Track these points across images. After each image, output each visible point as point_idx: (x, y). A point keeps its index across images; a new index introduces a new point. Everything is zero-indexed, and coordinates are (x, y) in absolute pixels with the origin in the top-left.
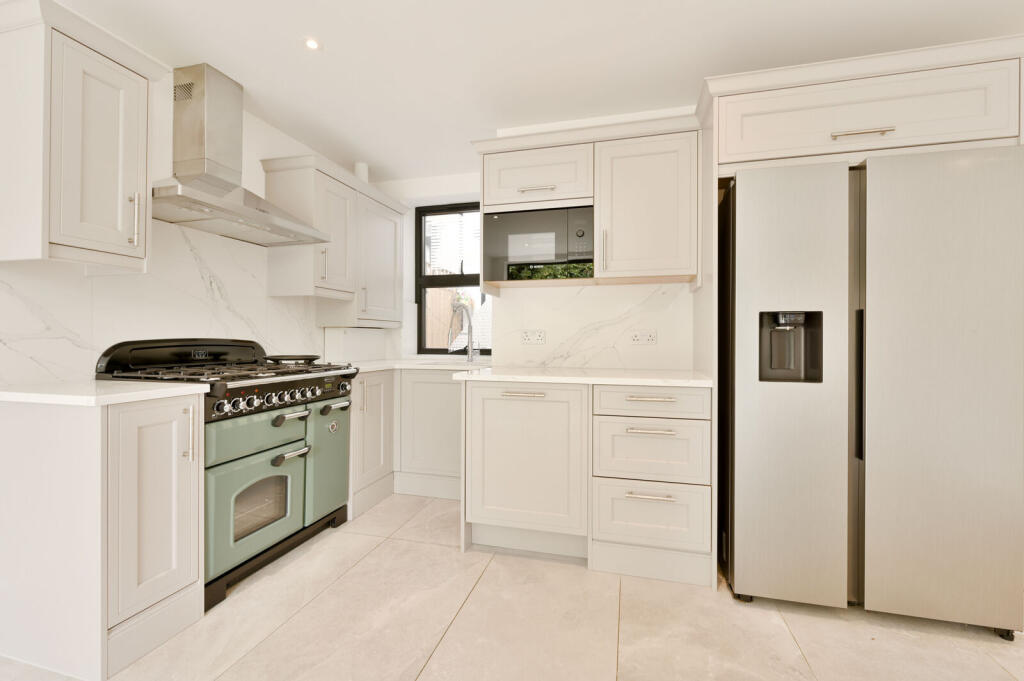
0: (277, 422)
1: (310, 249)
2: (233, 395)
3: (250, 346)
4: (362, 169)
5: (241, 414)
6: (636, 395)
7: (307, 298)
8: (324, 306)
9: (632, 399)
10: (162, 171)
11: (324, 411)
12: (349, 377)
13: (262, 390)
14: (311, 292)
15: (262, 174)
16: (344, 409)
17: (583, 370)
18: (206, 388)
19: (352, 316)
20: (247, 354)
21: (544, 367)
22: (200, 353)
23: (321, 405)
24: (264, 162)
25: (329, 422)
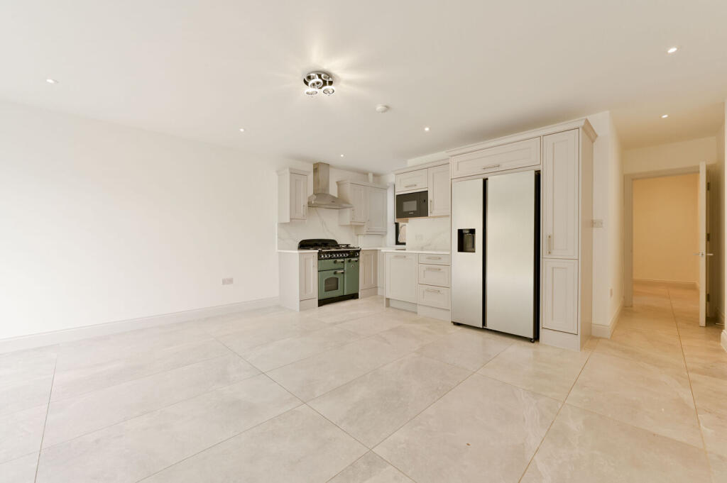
0: (335, 262)
1: (348, 210)
2: (324, 253)
3: (334, 242)
4: (371, 176)
5: (326, 259)
6: (430, 257)
7: (347, 226)
8: (356, 228)
9: (429, 258)
10: (311, 192)
11: (350, 261)
12: (359, 251)
13: (331, 253)
14: (349, 223)
15: (336, 186)
16: (356, 261)
17: (435, 250)
18: (317, 251)
19: (365, 230)
20: (332, 243)
21: (422, 249)
22: (320, 243)
23: (348, 259)
24: (337, 182)
25: (352, 265)
